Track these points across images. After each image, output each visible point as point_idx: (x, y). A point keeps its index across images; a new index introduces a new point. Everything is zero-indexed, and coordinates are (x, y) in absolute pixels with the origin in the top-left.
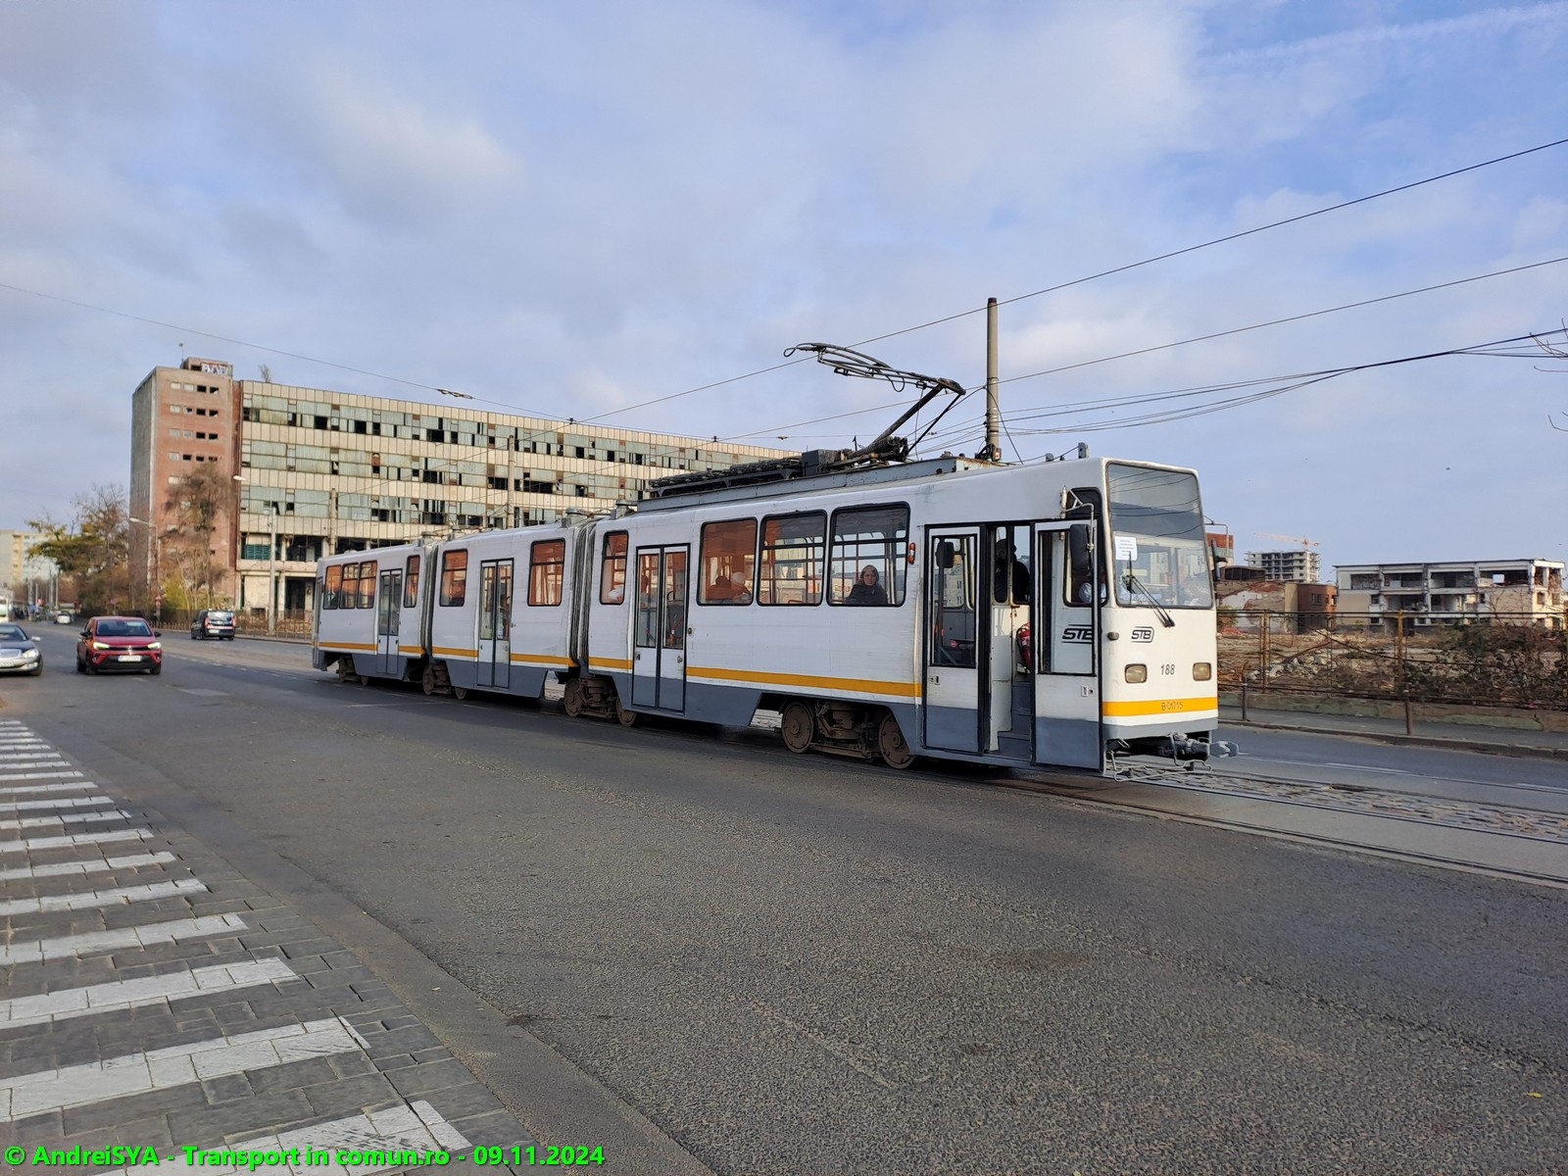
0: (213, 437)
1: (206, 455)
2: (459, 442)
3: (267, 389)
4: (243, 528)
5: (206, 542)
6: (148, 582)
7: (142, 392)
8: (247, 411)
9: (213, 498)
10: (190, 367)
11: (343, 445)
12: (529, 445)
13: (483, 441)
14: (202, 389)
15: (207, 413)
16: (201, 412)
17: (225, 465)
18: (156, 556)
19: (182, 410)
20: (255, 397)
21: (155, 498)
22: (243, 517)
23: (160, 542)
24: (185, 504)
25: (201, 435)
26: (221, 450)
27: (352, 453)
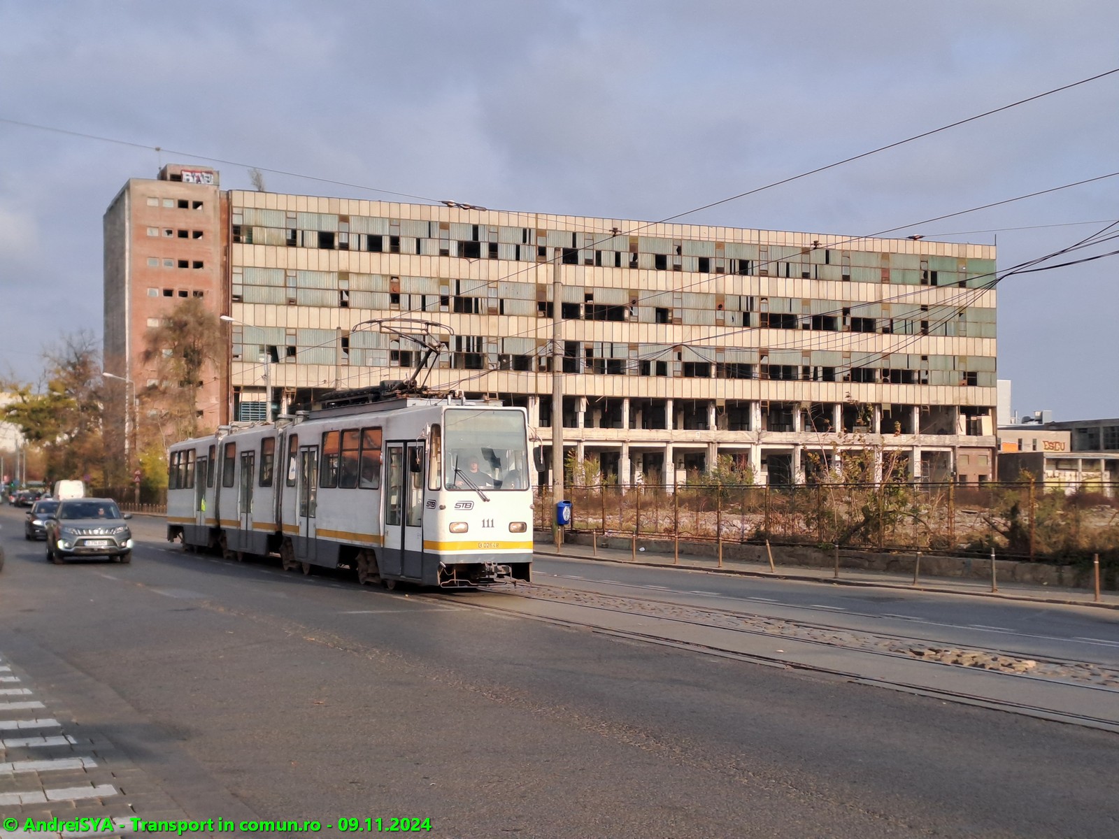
0: (198, 265)
1: (190, 289)
2: (499, 257)
3: (261, 200)
4: (236, 381)
5: (192, 401)
6: (127, 452)
7: (115, 211)
8: (237, 230)
9: (198, 344)
10: (169, 177)
11: (354, 269)
12: (592, 256)
13: (530, 252)
14: (183, 204)
15: (191, 235)
16: (183, 234)
17: (212, 302)
18: (134, 420)
19: (160, 233)
20: (246, 212)
21: (133, 345)
22: (236, 367)
23: (138, 401)
24: (166, 352)
25: (183, 264)
26: (208, 282)
27: (365, 278)
